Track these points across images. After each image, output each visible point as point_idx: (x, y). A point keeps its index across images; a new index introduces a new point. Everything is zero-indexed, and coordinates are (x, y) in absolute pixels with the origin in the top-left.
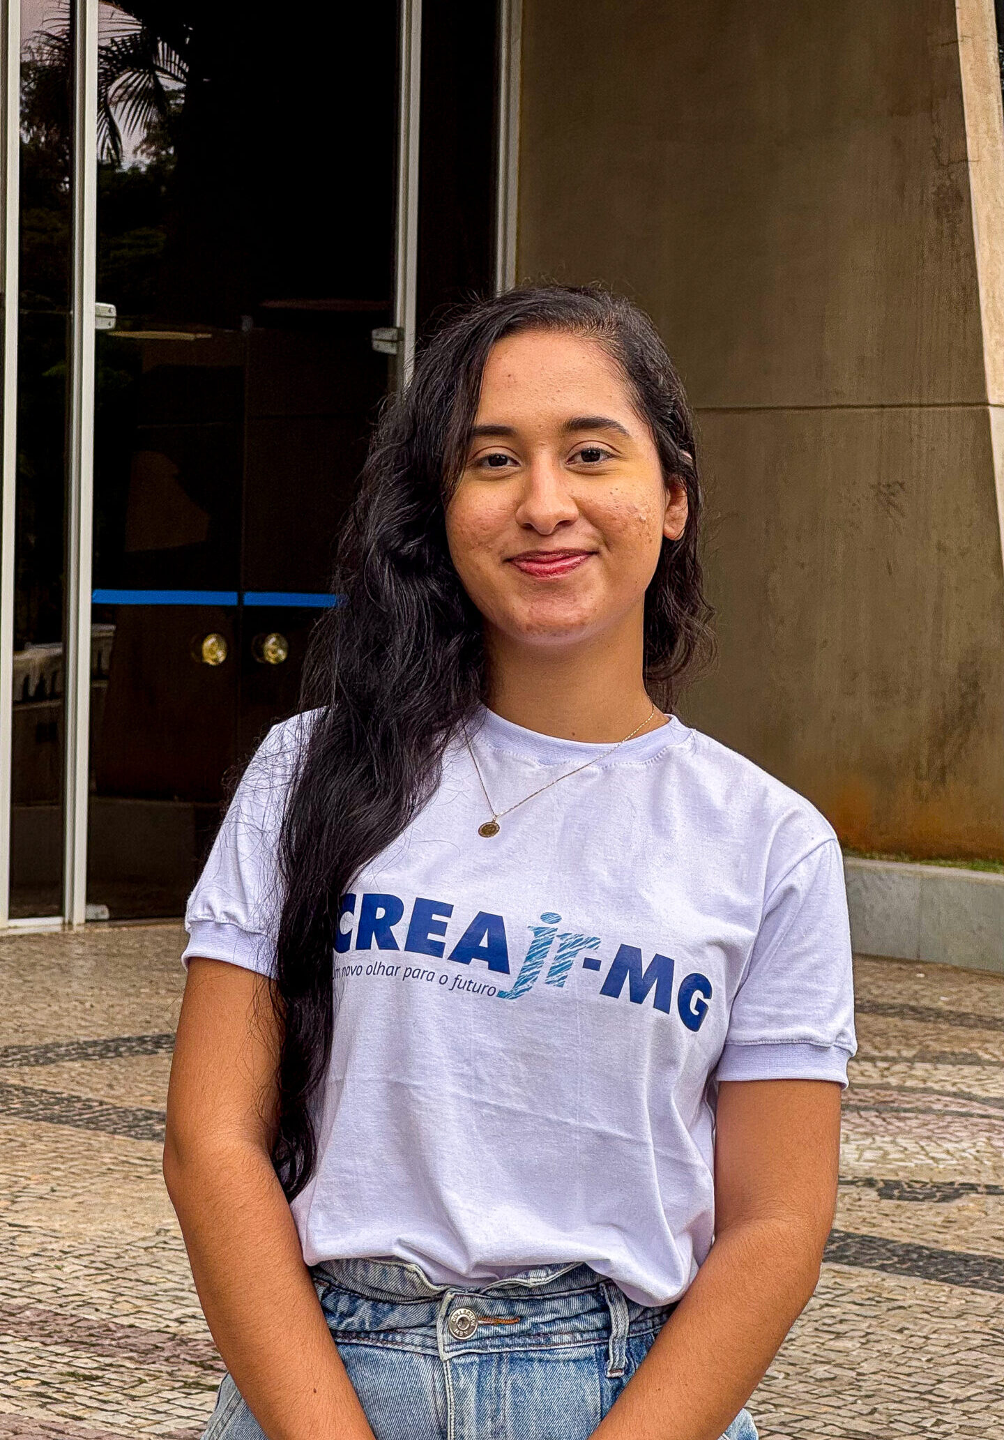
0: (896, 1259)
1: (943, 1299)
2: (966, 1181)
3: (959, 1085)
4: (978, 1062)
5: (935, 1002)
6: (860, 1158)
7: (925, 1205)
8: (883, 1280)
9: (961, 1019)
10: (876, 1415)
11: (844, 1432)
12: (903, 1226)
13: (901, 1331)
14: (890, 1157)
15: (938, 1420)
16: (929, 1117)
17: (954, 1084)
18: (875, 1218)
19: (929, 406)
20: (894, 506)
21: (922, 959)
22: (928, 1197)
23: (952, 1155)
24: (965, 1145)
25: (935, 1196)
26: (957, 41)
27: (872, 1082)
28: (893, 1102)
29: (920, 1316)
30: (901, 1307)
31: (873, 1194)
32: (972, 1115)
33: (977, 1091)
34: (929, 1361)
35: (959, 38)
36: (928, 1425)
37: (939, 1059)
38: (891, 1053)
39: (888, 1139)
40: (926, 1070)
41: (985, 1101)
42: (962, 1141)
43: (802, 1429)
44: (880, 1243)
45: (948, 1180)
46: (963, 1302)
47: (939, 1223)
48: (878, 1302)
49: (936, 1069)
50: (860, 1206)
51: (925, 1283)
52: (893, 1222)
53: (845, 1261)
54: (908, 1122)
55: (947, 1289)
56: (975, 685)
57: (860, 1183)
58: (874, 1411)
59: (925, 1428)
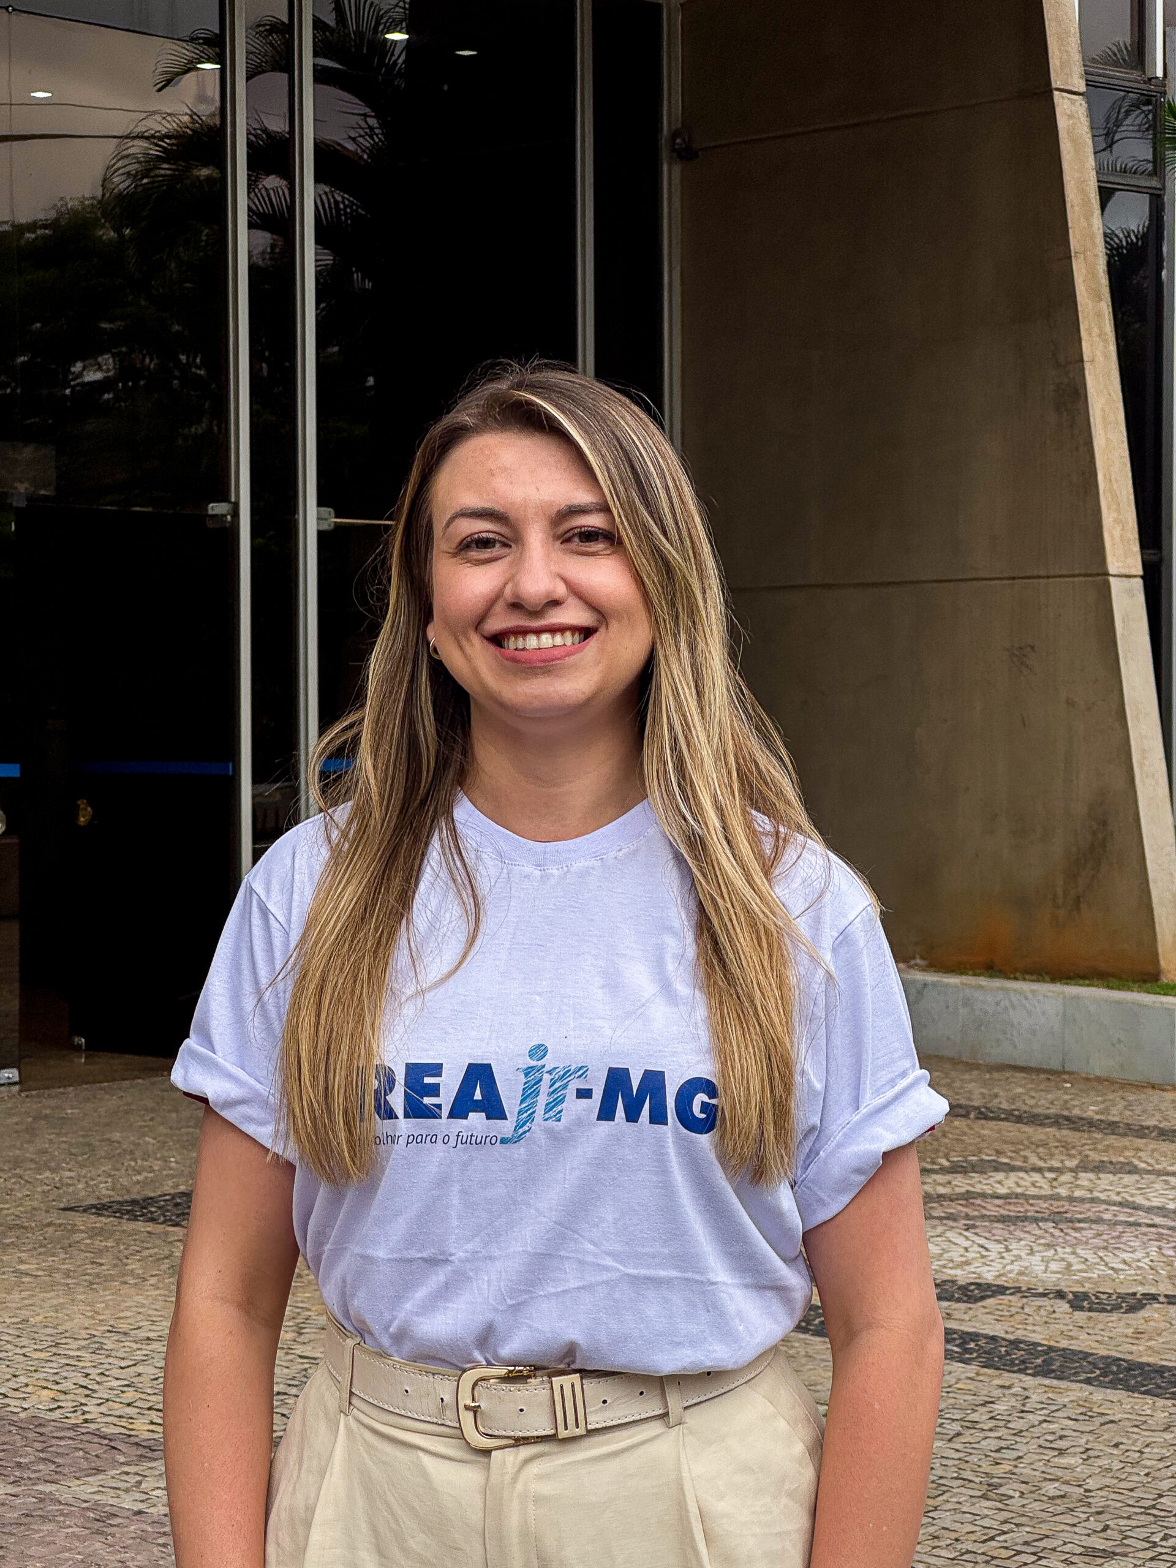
0: (1098, 1372)
1: (1149, 1412)
2: (1146, 1292)
3: (1123, 1195)
4: (1134, 1170)
5: (1086, 1112)
6: (1046, 1270)
7: (1115, 1316)
8: (1091, 1394)
9: (1112, 1128)
10: (1109, 1531)
11: (1083, 1550)
12: (1099, 1338)
13: (1116, 1446)
14: (1073, 1268)
15: (1165, 1534)
16: (1102, 1228)
17: (1118, 1193)
18: (1071, 1330)
19: (1056, 577)
20: (1027, 666)
21: (1067, 1069)
22: (1116, 1308)
23: (1129, 1266)
24: (1139, 1254)
25: (1122, 1307)
26: (1070, 257)
27: (1043, 1193)
28: (1066, 1212)
29: (1131, 1430)
30: (1112, 1422)
31: (1064, 1306)
32: (1139, 1225)
33: (1139, 1200)
34: (1147, 1475)
35: (1073, 254)
36: (1158, 1540)
37: (1098, 1168)
38: (1056, 1164)
39: (1068, 1250)
40: (1091, 1180)
41: (1149, 1210)
42: (1135, 1251)
43: (1045, 1548)
44: (1081, 1356)
45: (1131, 1291)
46: (1166, 1414)
47: (1130, 1335)
48: (1091, 1417)
49: (1099, 1179)
50: (1055, 1319)
51: (1129, 1396)
52: (1089, 1334)
53: (1053, 1375)
54: (1084, 1233)
55: (1150, 1402)
56: (1104, 823)
57: (1051, 1296)
58: (1106, 1528)
59: (1155, 1543)
